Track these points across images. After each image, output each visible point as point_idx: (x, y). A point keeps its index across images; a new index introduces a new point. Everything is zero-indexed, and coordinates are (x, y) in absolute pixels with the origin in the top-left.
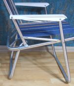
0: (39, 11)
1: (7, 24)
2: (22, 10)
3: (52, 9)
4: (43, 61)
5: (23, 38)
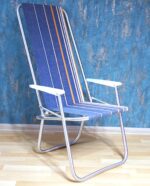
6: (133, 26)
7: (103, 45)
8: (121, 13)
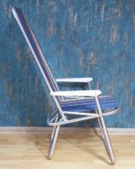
0: (83, 86)
1: (47, 102)
2: (63, 86)
3: (98, 84)
4: (89, 144)
5: (62, 113)
6: (121, 32)
7: (93, 50)
8: (109, 19)
